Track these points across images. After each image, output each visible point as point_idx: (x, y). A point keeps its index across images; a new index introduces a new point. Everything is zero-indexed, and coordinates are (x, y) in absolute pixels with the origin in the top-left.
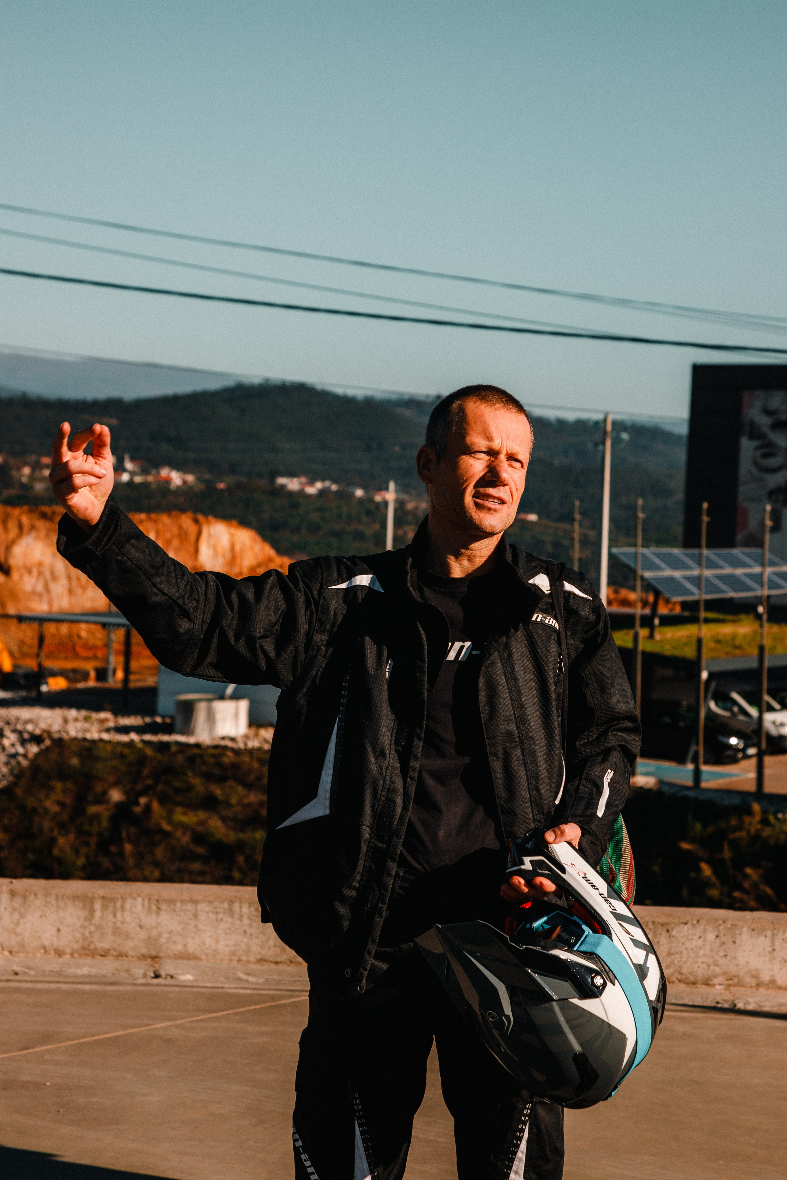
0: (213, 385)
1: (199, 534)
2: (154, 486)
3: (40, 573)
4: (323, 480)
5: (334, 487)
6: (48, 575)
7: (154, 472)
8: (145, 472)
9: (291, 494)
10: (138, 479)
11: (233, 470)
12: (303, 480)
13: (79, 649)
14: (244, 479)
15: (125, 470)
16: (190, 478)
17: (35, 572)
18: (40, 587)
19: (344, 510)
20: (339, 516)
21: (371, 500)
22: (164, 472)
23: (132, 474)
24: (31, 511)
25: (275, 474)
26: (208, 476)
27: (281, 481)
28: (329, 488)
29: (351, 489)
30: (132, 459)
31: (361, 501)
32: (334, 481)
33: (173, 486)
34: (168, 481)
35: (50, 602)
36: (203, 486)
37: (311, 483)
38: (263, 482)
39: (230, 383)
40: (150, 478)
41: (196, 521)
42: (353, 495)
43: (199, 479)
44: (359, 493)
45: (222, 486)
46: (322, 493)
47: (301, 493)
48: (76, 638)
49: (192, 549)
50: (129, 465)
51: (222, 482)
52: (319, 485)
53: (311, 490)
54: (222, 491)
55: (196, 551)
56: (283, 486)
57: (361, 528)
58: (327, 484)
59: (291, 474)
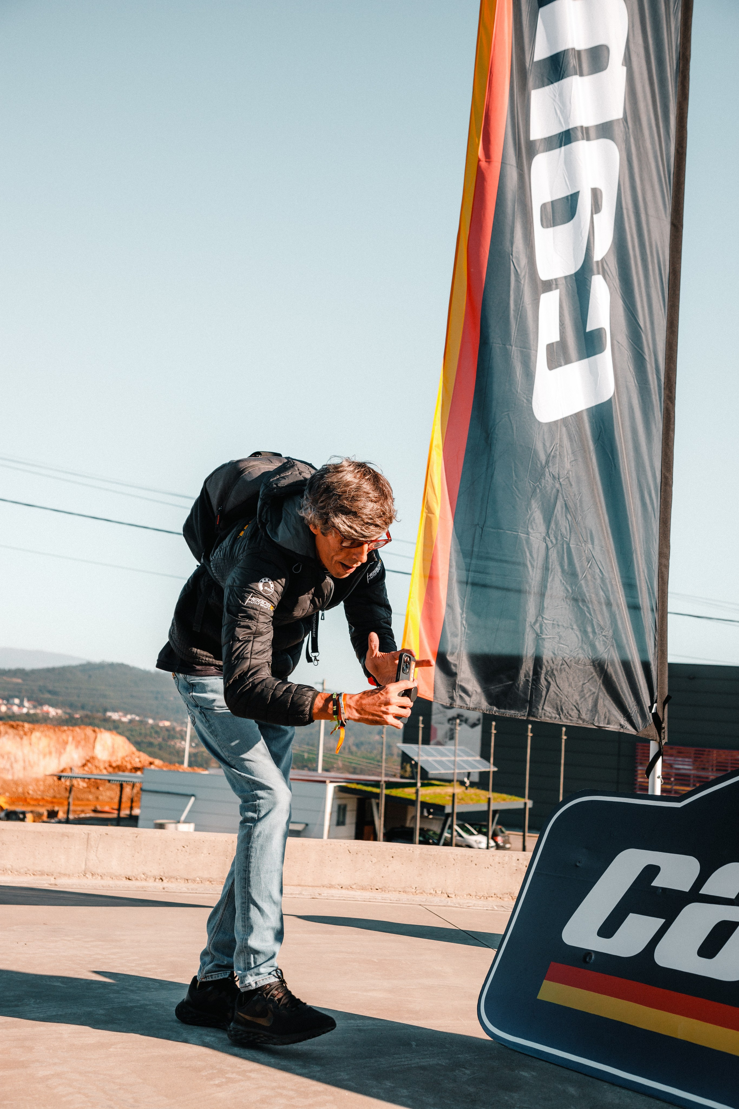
0: (74, 663)
1: (96, 738)
2: (40, 716)
3: (9, 758)
4: (131, 714)
5: (137, 718)
6: (13, 759)
7: (40, 708)
8: (35, 707)
9: (114, 721)
10: (32, 712)
11: (83, 708)
12: (121, 714)
13: (28, 800)
14: (89, 713)
15: (24, 707)
16: (60, 712)
17: (6, 757)
18: (8, 766)
19: (143, 731)
20: (140, 734)
21: (158, 726)
22: (46, 708)
23: (29, 708)
24: (5, 724)
25: (105, 710)
26: (69, 711)
27: (109, 714)
28: (135, 718)
29: (146, 719)
30: (29, 700)
31: (152, 727)
32: (138, 715)
33: (51, 716)
34: (48, 713)
35: (13, 774)
36: (67, 716)
37: (125, 715)
38: (100, 715)
39: (84, 662)
40: (38, 711)
41: (94, 731)
42: (147, 723)
43: (65, 713)
44: (151, 721)
45: (77, 716)
46: (131, 721)
47: (120, 721)
48: (26, 794)
49: (91, 746)
50: (26, 704)
51: (77, 714)
52: (129, 717)
53: (125, 719)
54: (77, 718)
55: (94, 747)
56: (110, 717)
57: (152, 740)
58: (133, 716)
59: (114, 710)
